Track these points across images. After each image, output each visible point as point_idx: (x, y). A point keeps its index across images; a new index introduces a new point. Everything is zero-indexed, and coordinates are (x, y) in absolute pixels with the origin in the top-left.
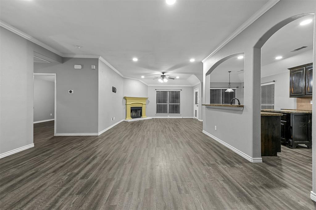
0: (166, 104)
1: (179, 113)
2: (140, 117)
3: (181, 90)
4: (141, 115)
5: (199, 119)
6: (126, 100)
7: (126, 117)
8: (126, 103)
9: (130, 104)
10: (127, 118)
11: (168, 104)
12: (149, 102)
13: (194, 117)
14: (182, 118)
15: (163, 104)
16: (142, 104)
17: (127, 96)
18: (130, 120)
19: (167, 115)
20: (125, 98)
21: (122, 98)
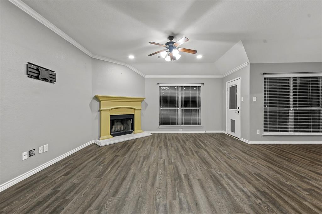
0: (176, 108)
1: (199, 124)
2: (131, 132)
3: (203, 84)
4: (133, 128)
5: (242, 137)
6: (100, 101)
7: (100, 136)
8: (100, 107)
9: (109, 110)
10: (101, 138)
11: (180, 109)
12: (147, 105)
13: (228, 131)
14: (204, 132)
15: (170, 108)
16: (134, 109)
17: (99, 95)
18: (107, 140)
19: (179, 128)
20: (96, 98)
21: (92, 99)
